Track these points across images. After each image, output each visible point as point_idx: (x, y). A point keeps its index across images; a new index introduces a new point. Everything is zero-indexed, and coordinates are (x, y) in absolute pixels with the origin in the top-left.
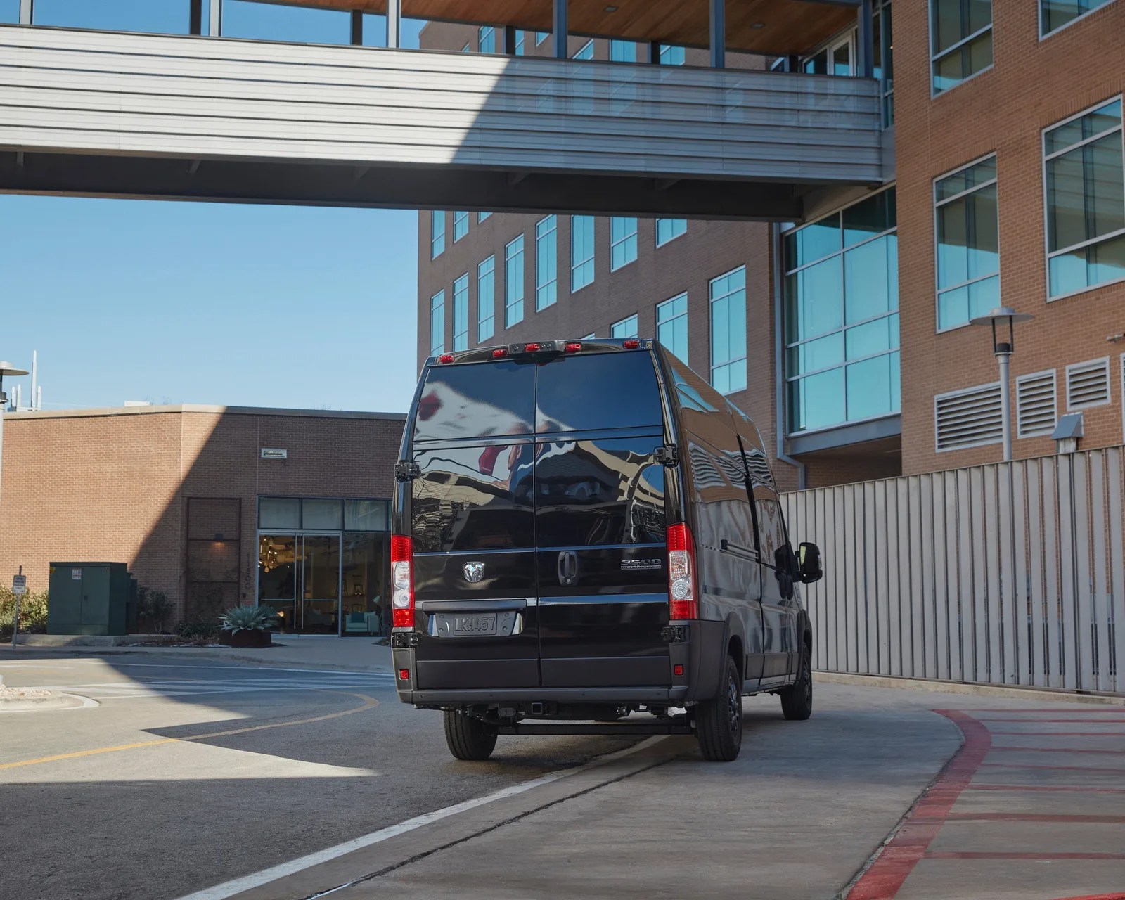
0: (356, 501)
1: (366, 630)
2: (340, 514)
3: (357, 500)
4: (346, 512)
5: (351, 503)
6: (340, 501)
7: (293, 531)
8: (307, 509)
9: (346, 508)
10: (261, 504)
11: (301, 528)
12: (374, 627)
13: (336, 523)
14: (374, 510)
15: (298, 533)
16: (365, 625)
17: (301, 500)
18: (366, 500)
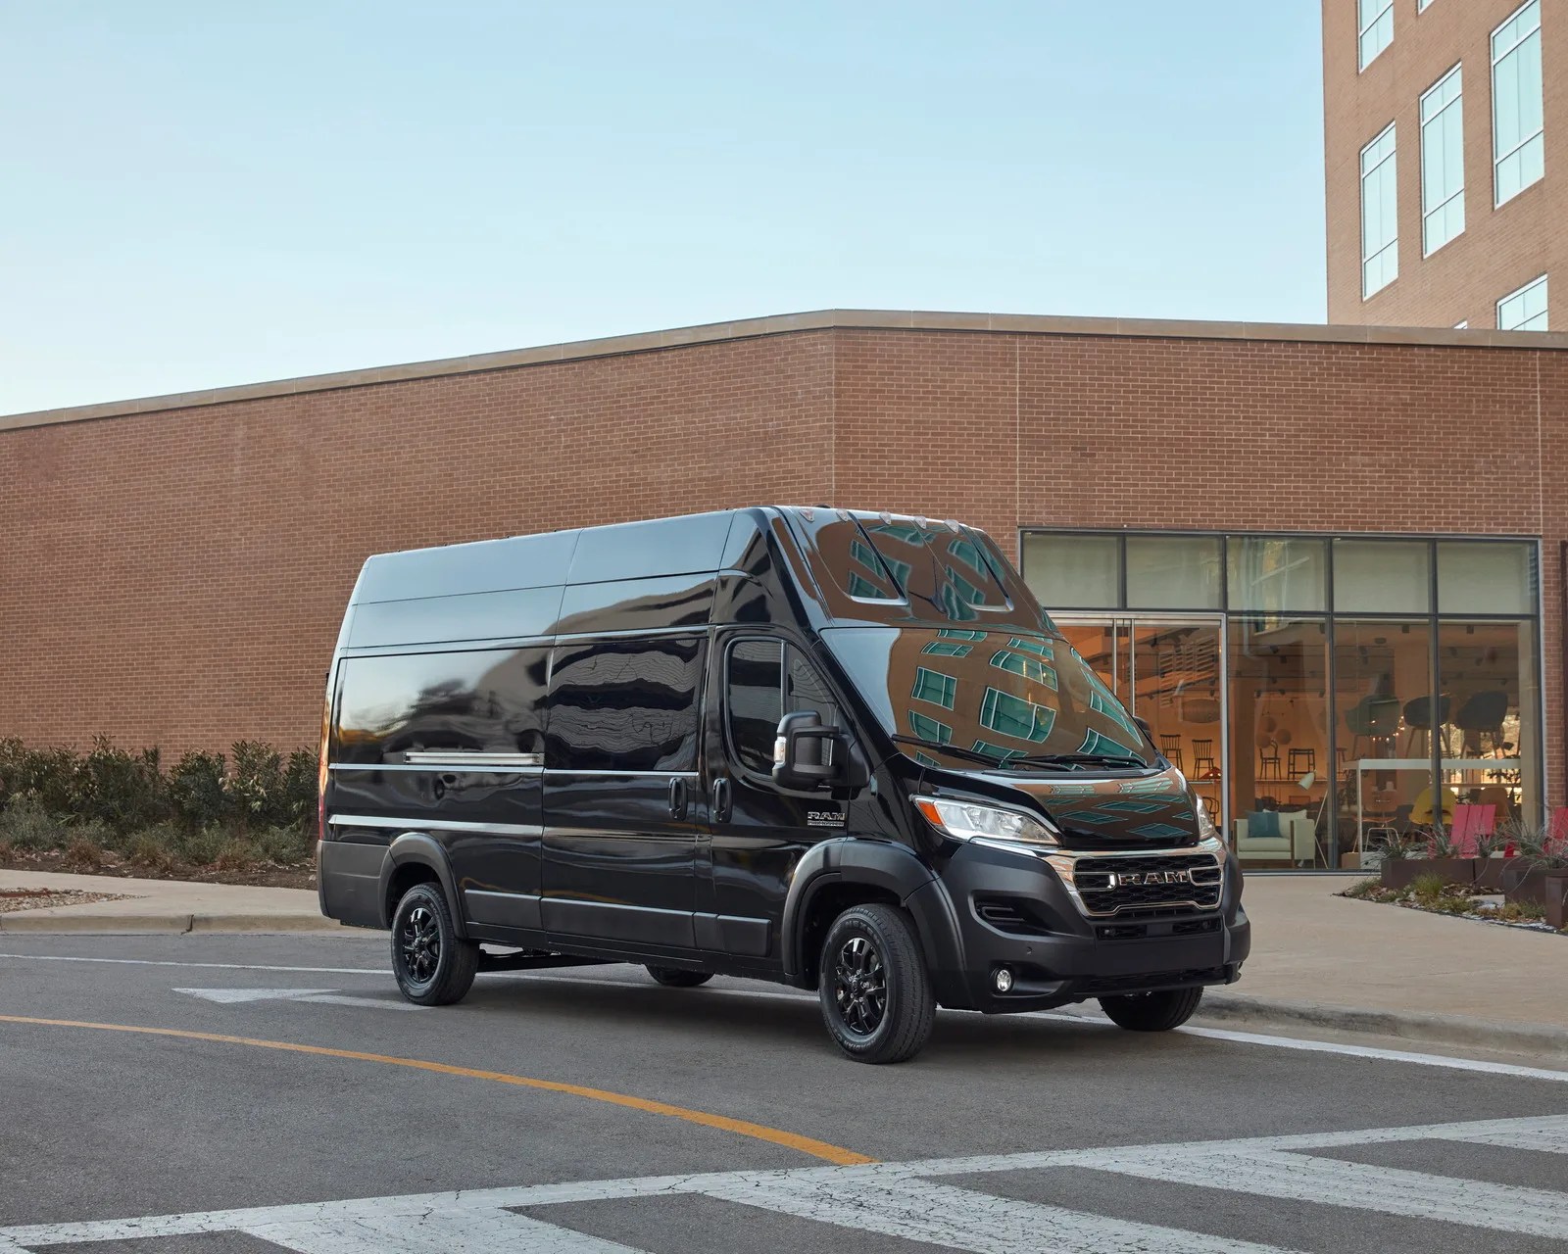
0: (1255, 539)
1: (1287, 856)
2: (1216, 571)
3: (1257, 537)
4: (1231, 566)
5: (1241, 545)
6: (1215, 542)
7: (1108, 615)
8: (1139, 561)
9: (1230, 559)
10: (1026, 550)
11: (1124, 608)
12: (1307, 848)
13: (1203, 594)
14: (1298, 563)
15: (1120, 618)
16: (1285, 843)
17: (1122, 539)
18: (1278, 537)
